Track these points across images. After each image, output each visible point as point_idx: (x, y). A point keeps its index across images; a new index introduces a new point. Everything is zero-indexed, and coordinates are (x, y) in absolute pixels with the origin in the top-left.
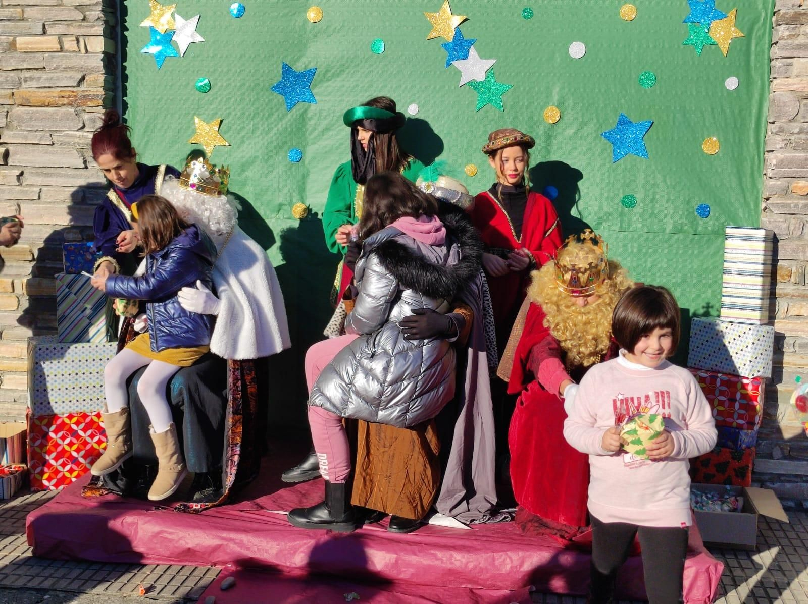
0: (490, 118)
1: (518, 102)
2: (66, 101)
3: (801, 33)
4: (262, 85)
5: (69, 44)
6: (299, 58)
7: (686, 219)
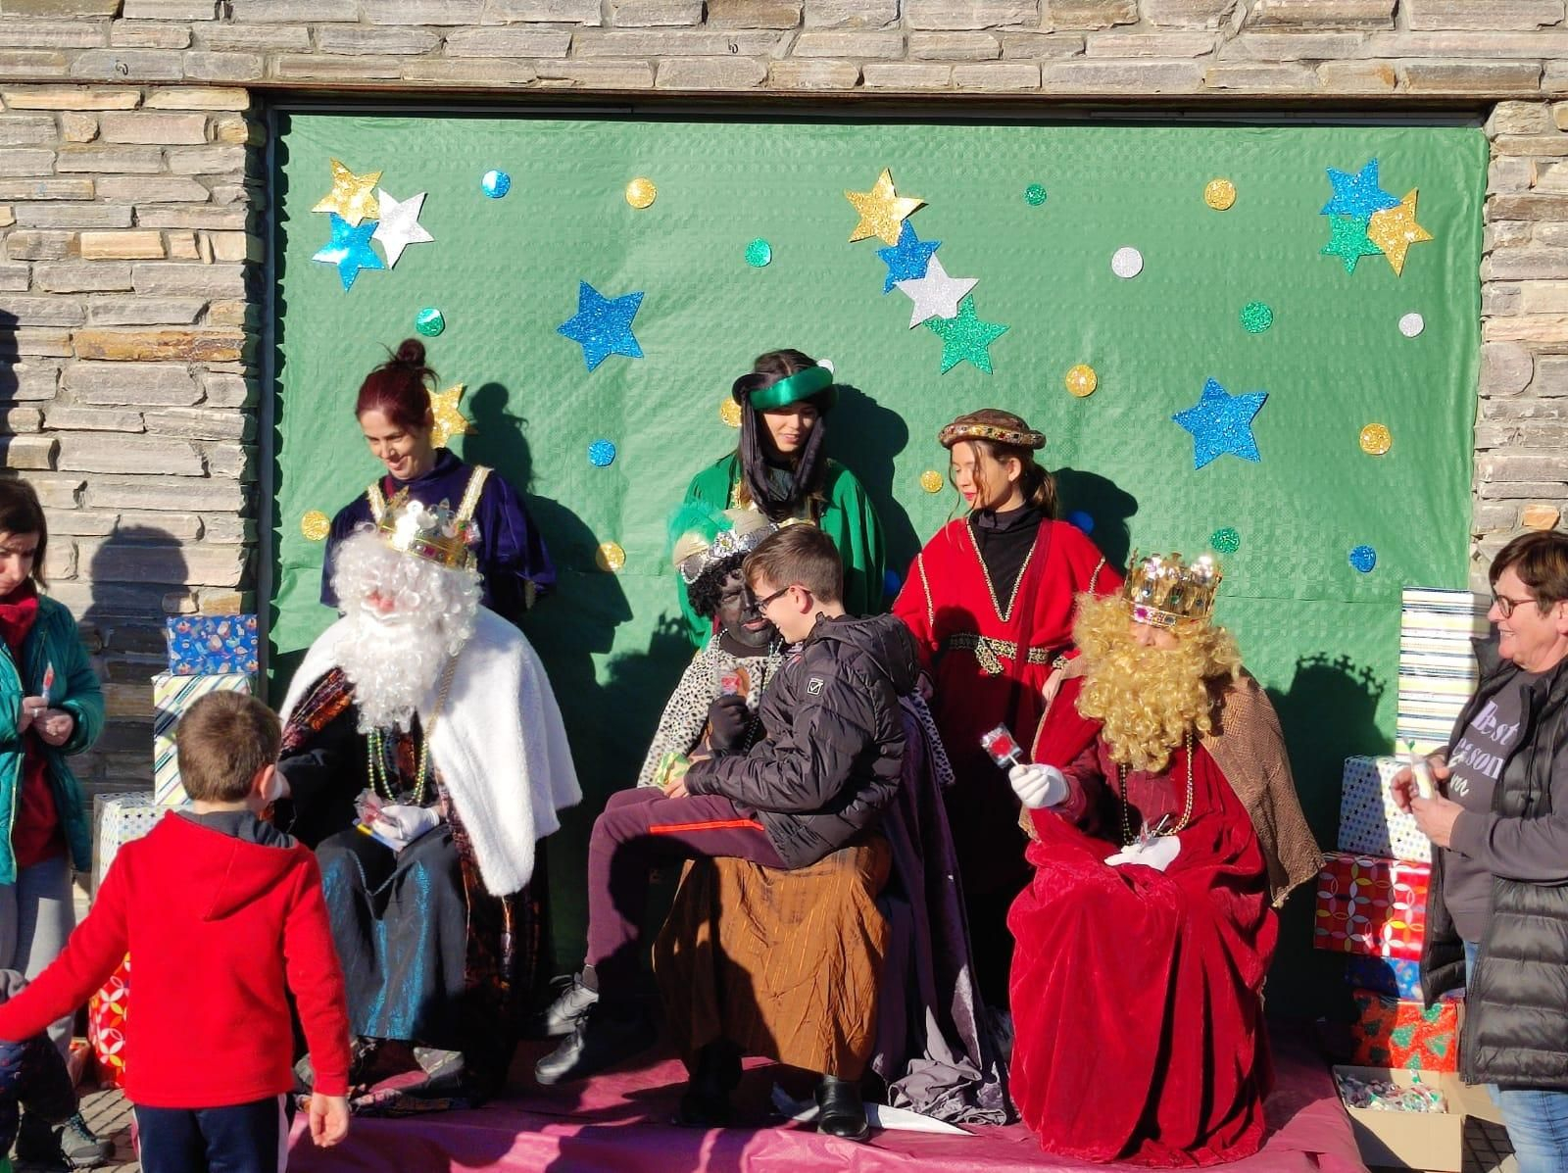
0: (966, 386)
1: (1019, 358)
2: (171, 351)
3: (1534, 235)
4: (540, 323)
5: (181, 245)
6: (611, 273)
7: (1332, 573)
